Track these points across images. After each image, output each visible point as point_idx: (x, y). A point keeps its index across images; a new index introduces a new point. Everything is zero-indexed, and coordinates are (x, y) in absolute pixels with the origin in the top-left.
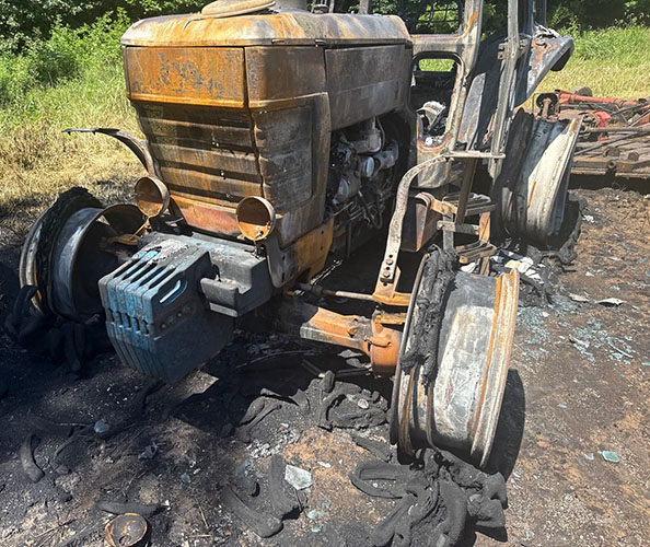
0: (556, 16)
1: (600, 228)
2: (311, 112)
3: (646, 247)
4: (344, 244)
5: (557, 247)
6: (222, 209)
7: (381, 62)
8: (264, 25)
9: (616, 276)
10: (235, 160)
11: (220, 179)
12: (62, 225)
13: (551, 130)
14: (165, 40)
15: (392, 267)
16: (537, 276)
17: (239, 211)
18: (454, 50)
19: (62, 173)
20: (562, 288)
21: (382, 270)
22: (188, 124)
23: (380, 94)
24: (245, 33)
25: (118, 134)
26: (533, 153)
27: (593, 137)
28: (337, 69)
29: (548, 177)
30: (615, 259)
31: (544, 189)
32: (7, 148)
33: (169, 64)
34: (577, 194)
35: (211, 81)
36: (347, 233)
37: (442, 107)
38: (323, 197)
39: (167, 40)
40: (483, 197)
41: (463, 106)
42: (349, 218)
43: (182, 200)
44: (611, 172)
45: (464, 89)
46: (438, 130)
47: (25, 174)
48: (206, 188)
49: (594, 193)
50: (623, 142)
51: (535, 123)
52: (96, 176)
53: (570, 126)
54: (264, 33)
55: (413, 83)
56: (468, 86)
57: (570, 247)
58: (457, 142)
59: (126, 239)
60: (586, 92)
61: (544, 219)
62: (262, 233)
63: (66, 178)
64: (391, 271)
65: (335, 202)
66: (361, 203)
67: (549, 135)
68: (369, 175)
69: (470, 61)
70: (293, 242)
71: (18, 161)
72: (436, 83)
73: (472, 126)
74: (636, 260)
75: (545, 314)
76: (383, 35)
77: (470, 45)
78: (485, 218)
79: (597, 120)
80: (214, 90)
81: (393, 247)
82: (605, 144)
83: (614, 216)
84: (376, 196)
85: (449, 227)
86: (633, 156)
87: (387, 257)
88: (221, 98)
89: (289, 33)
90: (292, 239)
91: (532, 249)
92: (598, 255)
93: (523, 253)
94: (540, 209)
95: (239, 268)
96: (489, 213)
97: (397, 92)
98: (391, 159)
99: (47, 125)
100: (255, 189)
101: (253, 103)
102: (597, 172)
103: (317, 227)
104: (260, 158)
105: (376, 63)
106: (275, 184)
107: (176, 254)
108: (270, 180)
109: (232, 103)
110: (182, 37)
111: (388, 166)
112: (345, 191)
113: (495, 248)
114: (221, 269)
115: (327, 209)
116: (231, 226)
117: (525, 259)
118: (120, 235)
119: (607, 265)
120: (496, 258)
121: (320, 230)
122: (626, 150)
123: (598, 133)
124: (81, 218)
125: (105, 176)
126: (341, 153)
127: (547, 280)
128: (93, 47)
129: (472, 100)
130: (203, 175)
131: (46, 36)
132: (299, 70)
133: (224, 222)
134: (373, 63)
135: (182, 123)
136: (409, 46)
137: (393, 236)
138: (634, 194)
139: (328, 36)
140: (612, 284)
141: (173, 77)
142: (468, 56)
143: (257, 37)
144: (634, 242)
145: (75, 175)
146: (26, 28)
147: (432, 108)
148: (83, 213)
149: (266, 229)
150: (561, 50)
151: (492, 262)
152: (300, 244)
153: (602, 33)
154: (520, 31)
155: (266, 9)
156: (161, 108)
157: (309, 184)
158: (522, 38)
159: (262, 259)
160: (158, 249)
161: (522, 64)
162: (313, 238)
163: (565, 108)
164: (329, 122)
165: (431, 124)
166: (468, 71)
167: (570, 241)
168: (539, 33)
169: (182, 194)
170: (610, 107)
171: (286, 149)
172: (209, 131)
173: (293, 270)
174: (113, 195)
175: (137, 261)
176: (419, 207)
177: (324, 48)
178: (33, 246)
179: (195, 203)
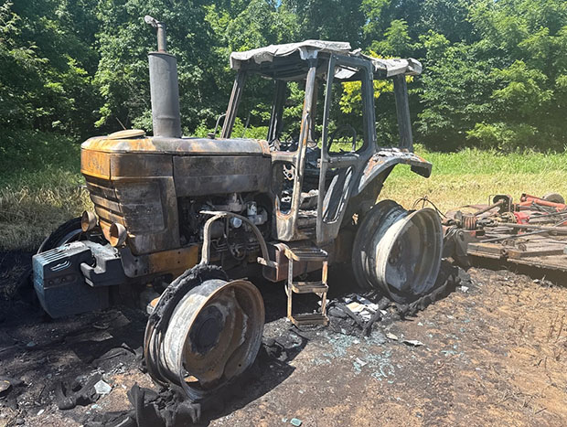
2: (158, 185)
7: (235, 164)
9: (439, 328)
23: (235, 181)
24: (112, 147)
26: (382, 230)
27: (515, 231)
28: (185, 166)
30: (450, 317)
31: (384, 255)
42: (216, 250)
44: (504, 258)
48: (108, 219)
49: (494, 272)
54: (122, 148)
60: (557, 198)
68: (236, 226)
70: (149, 253)
75: (356, 342)
78: (325, 267)
79: (515, 218)
89: (142, 148)
91: (385, 300)
94: (382, 269)
96: (326, 263)
97: (255, 181)
100: (121, 220)
103: (175, 249)
104: (120, 204)
105: (228, 164)
106: (129, 218)
107: (75, 249)
108: (126, 216)
114: (97, 261)
117: (372, 304)
119: (440, 320)
121: (177, 251)
123: (519, 228)
130: (106, 212)
134: (225, 164)
136: (268, 157)
138: (524, 278)
139: (177, 150)
142: (300, 164)
152: (154, 256)
157: (161, 222)
159: (117, 258)
160: (69, 246)
162: (169, 254)
164: (174, 192)
169: (103, 221)
171: (138, 201)
172: (103, 190)
177: (171, 156)
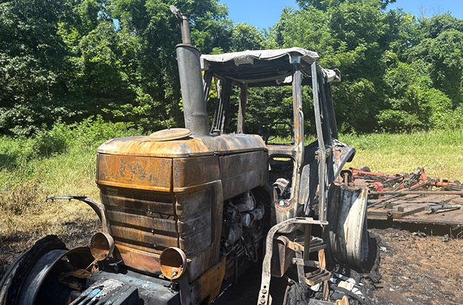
0: (343, 127)
1: (391, 256)
2: (211, 191)
3: (421, 269)
4: (233, 273)
5: (368, 271)
6: (150, 254)
7: (251, 161)
8: (185, 146)
9: (408, 291)
10: (161, 223)
11: (150, 234)
12: (34, 265)
13: (352, 196)
14: (125, 151)
15: (266, 295)
16: (359, 293)
17: (162, 256)
18: (291, 154)
19: (41, 217)
20: (377, 301)
21: (260, 298)
22: (133, 200)
23: (251, 177)
24: (174, 150)
25: (86, 200)
26: (344, 210)
27: (376, 197)
28: (226, 166)
29: (355, 225)
30: (405, 278)
31: (354, 233)
32: (6, 199)
33: (126, 165)
34: (374, 232)
35: (151, 176)
36: (235, 265)
37: (287, 182)
38: (219, 243)
39: (127, 151)
40: (319, 239)
41: (299, 185)
42: (236, 255)
43: (123, 247)
45: (299, 175)
46: (286, 196)
47: (15, 218)
48: (140, 240)
49: (383, 231)
50: (393, 200)
51: (342, 192)
52: (66, 219)
53: (362, 194)
54: (184, 151)
55: (270, 169)
56: (300, 173)
57: (376, 270)
58: (299, 204)
59: (79, 273)
60: (367, 169)
61: (357, 252)
62: (177, 273)
63: (44, 221)
64: (266, 299)
65: (226, 245)
66: (243, 244)
67: (351, 199)
68: (247, 225)
69: (300, 160)
70: (199, 278)
71: (12, 209)
72: (283, 168)
73: (306, 194)
74: (417, 279)
76: (251, 146)
77: (299, 152)
78: (321, 253)
79: (376, 187)
80: (153, 181)
81: (266, 280)
82: (383, 201)
83: (399, 247)
84: (252, 238)
85: (300, 262)
86: (401, 209)
87: (262, 288)
88: (156, 186)
89: (199, 150)
90: (197, 276)
91: (353, 272)
92: (395, 275)
93: (348, 275)
94: (353, 245)
95: (159, 301)
96: (323, 250)
97: (261, 176)
98: (260, 214)
99: (38, 184)
100: (174, 242)
101: (175, 189)
102: (382, 218)
103: (215, 264)
104: (178, 221)
105: (248, 161)
106: (187, 238)
107: (114, 291)
108: (184, 236)
109: (163, 189)
110: (136, 150)
111: (259, 219)
112: (232, 237)
113: (330, 274)
114: (146, 302)
115: (221, 250)
116: (155, 267)
117: (350, 280)
118: (75, 270)
119: (401, 282)
120: (332, 279)
121: (217, 267)
122: (396, 205)
123: (378, 195)
124: (49, 258)
125: (72, 218)
126: (230, 213)
127: (366, 295)
128: (79, 136)
129: (304, 179)
130: (139, 232)
131: (50, 128)
132: (204, 170)
133: (151, 264)
134: (247, 161)
135: (129, 199)
136: (266, 151)
137: (265, 272)
138: (406, 232)
139: (221, 150)
140: (408, 297)
141: (127, 172)
142: (299, 157)
143: (181, 153)
144: (413, 265)
145: (50, 218)
146: (38, 123)
147: (281, 182)
148: (51, 254)
149: (180, 270)
150: (349, 154)
151: (330, 283)
152: (203, 278)
153: (369, 136)
154: (325, 144)
155: (188, 137)
156: (116, 190)
157: (209, 236)
158: (326, 148)
159: (176, 293)
160: (101, 288)
161: (329, 161)
162: (211, 273)
163: (357, 178)
164: (222, 196)
165: (282, 192)
166: (300, 165)
167: (375, 266)
168: (336, 144)
169: (124, 243)
170: (382, 179)
171: (195, 215)
172: (147, 205)
173: (198, 299)
174: (75, 233)
175: (85, 297)
176: (280, 245)
177: (218, 157)
178: (8, 281)
179: (132, 250)
